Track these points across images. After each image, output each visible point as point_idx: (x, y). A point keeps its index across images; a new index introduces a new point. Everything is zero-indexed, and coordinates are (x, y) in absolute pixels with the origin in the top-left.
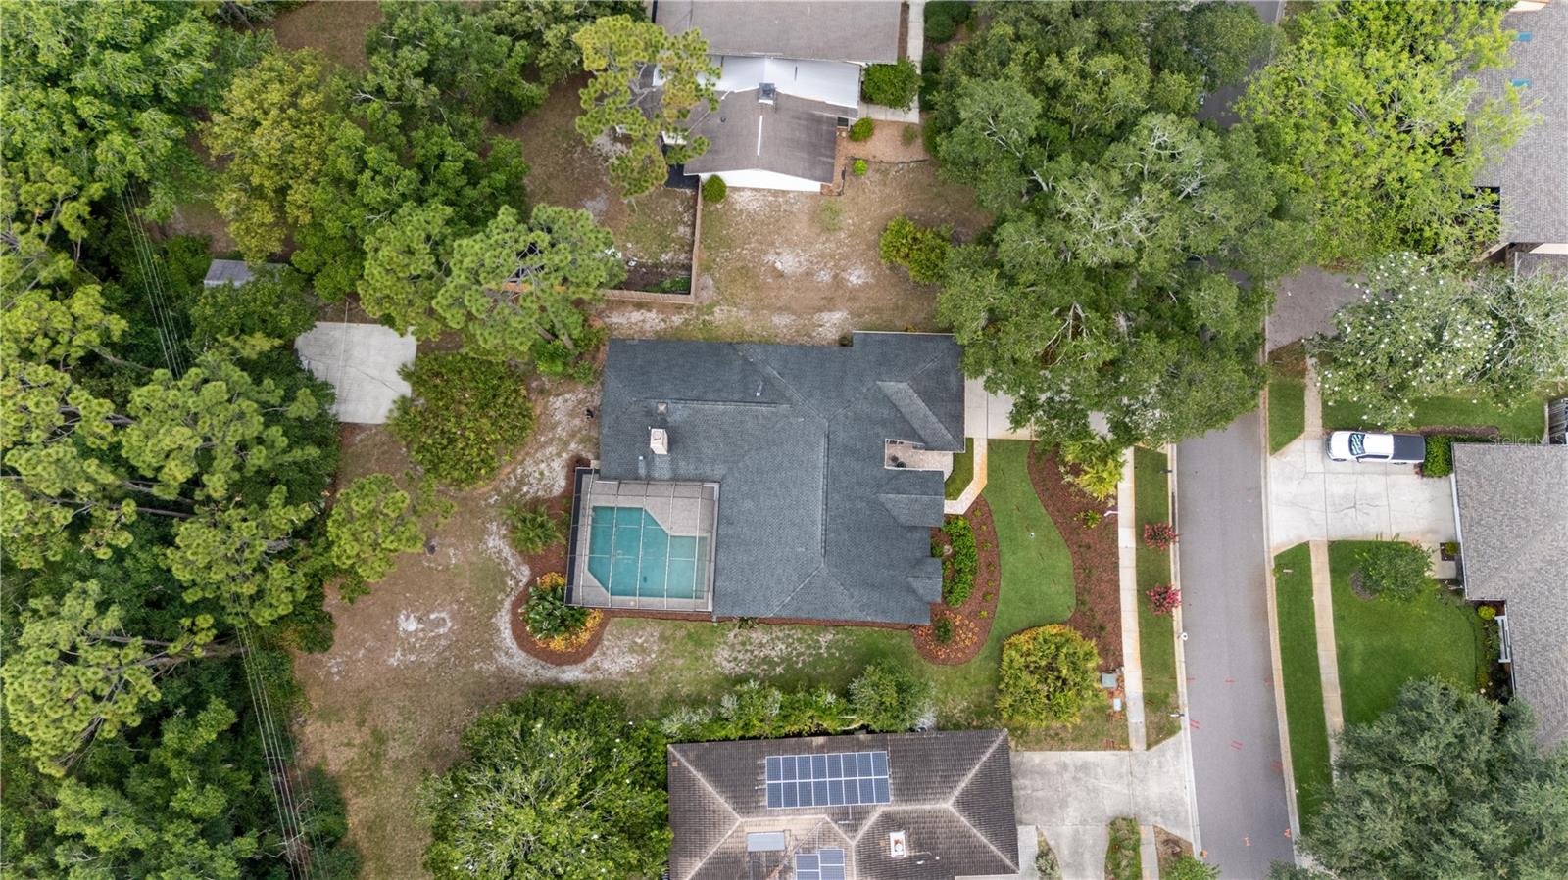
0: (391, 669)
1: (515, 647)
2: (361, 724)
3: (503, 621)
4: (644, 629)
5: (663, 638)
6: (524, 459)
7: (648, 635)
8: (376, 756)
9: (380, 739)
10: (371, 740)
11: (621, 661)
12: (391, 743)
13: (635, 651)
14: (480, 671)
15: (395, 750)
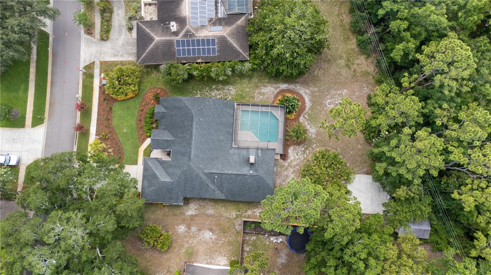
0: (346, 88)
1: (304, 95)
2: (355, 71)
3: (308, 104)
4: (260, 100)
5: (253, 97)
6: (304, 160)
7: (258, 99)
8: (348, 60)
9: (348, 66)
10: (351, 66)
11: (268, 90)
12: (344, 65)
13: (263, 93)
14: (315, 88)
15: (342, 62)
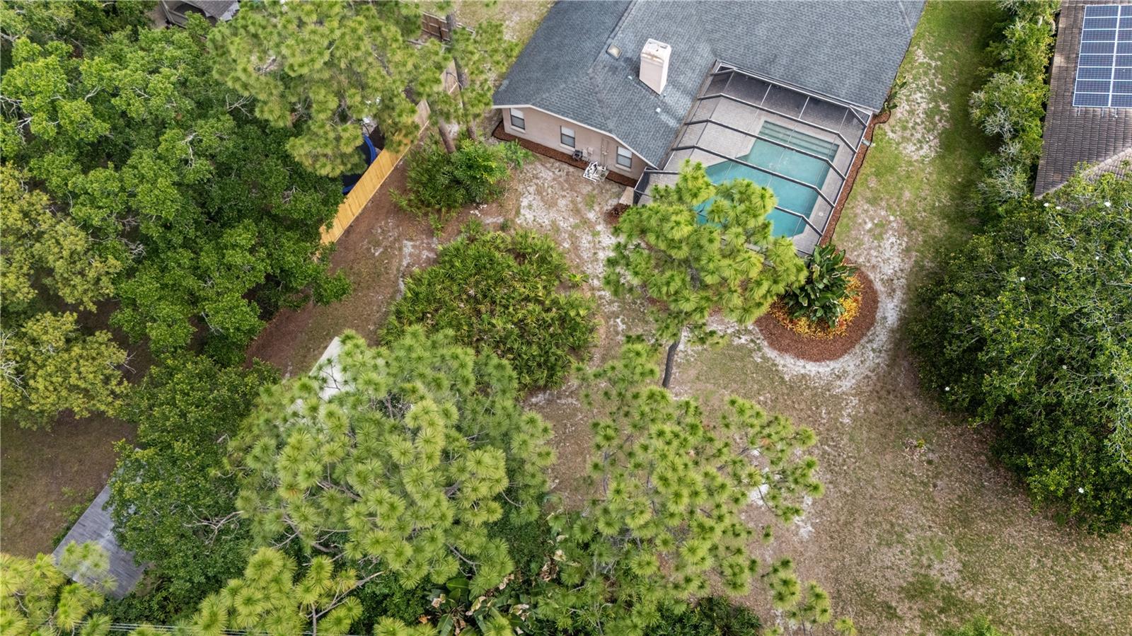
1: (832, 364)
2: (890, 612)
3: (791, 366)
4: (856, 216)
5: (874, 201)
7: (864, 214)
10: (919, 604)
11: (888, 254)
12: (933, 573)
